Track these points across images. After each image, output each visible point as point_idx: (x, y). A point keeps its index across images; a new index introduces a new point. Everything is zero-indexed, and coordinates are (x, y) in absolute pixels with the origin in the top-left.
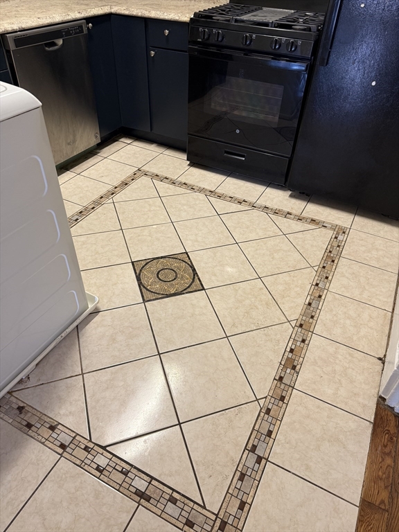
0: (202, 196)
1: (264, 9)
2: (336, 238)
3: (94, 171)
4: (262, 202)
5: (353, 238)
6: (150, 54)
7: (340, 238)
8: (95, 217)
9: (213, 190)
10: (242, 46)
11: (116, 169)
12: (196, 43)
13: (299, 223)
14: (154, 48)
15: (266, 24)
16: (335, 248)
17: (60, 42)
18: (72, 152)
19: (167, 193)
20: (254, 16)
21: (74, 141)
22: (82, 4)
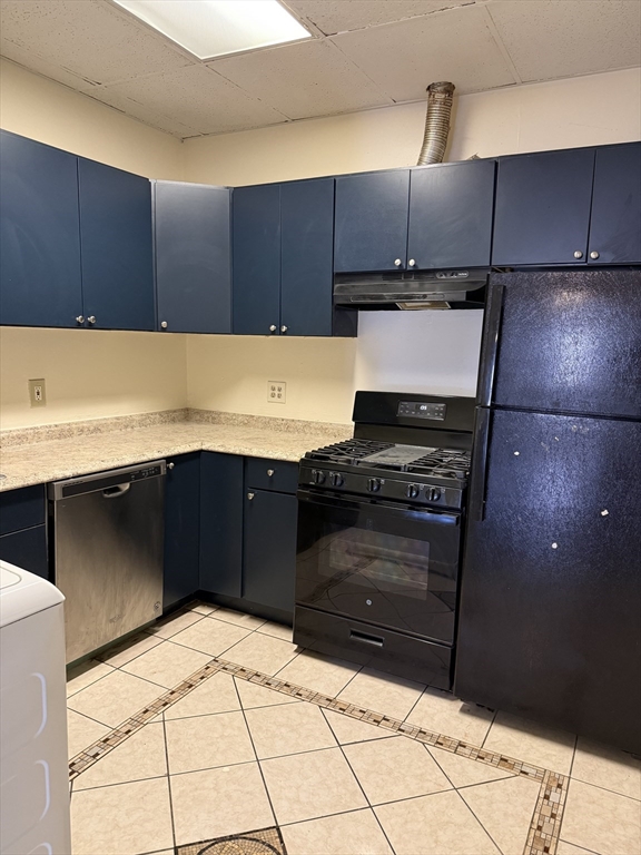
0: (313, 708)
1: (397, 446)
2: (547, 797)
3: (143, 663)
4: (414, 721)
5: (576, 799)
6: (247, 497)
7: (554, 797)
8: (128, 751)
9: (332, 697)
10: (367, 492)
11: (178, 659)
12: (307, 486)
13: (479, 764)
14: (253, 489)
15: (398, 468)
16: (547, 819)
17: (126, 487)
18: (115, 633)
19: (255, 701)
20: (383, 456)
21: (121, 616)
22: (166, 440)
